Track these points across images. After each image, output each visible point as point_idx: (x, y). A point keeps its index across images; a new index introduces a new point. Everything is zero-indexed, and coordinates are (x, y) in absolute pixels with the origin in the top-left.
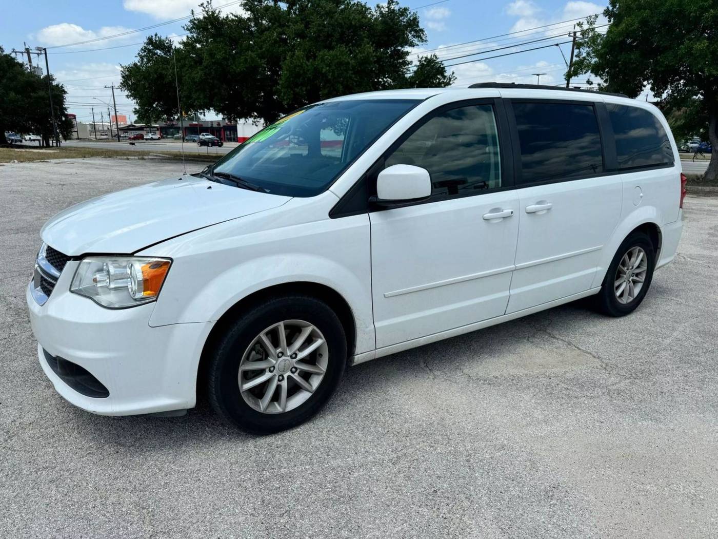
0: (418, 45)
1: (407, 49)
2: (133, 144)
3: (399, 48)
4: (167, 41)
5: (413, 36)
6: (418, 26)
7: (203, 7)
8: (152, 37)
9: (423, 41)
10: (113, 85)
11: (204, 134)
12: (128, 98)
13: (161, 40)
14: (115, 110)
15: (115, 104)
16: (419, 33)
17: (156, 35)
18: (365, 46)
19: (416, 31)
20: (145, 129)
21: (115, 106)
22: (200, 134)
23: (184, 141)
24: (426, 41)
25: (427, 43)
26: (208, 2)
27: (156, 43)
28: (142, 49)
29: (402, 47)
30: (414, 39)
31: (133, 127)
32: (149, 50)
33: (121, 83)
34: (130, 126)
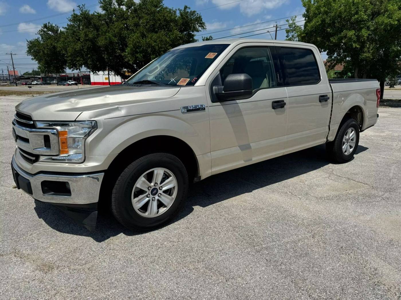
0: (201, 31)
1: (195, 33)
2: (30, 87)
3: (191, 32)
4: (56, 27)
5: (198, 26)
6: (201, 20)
7: (80, 8)
8: (47, 24)
9: (204, 28)
10: (12, 53)
11: (70, 81)
12: (33, 60)
13: (52, 26)
14: (14, 67)
15: (13, 64)
16: (202, 25)
17: (49, 23)
18: (174, 31)
19: (201, 24)
20: (31, 78)
21: (13, 65)
22: (68, 81)
23: (58, 85)
24: (206, 29)
25: (206, 30)
26: (83, 5)
27: (49, 28)
28: (40, 31)
29: (193, 32)
30: (199, 28)
31: (23, 78)
32: (44, 31)
33: (27, 51)
34: (21, 77)
